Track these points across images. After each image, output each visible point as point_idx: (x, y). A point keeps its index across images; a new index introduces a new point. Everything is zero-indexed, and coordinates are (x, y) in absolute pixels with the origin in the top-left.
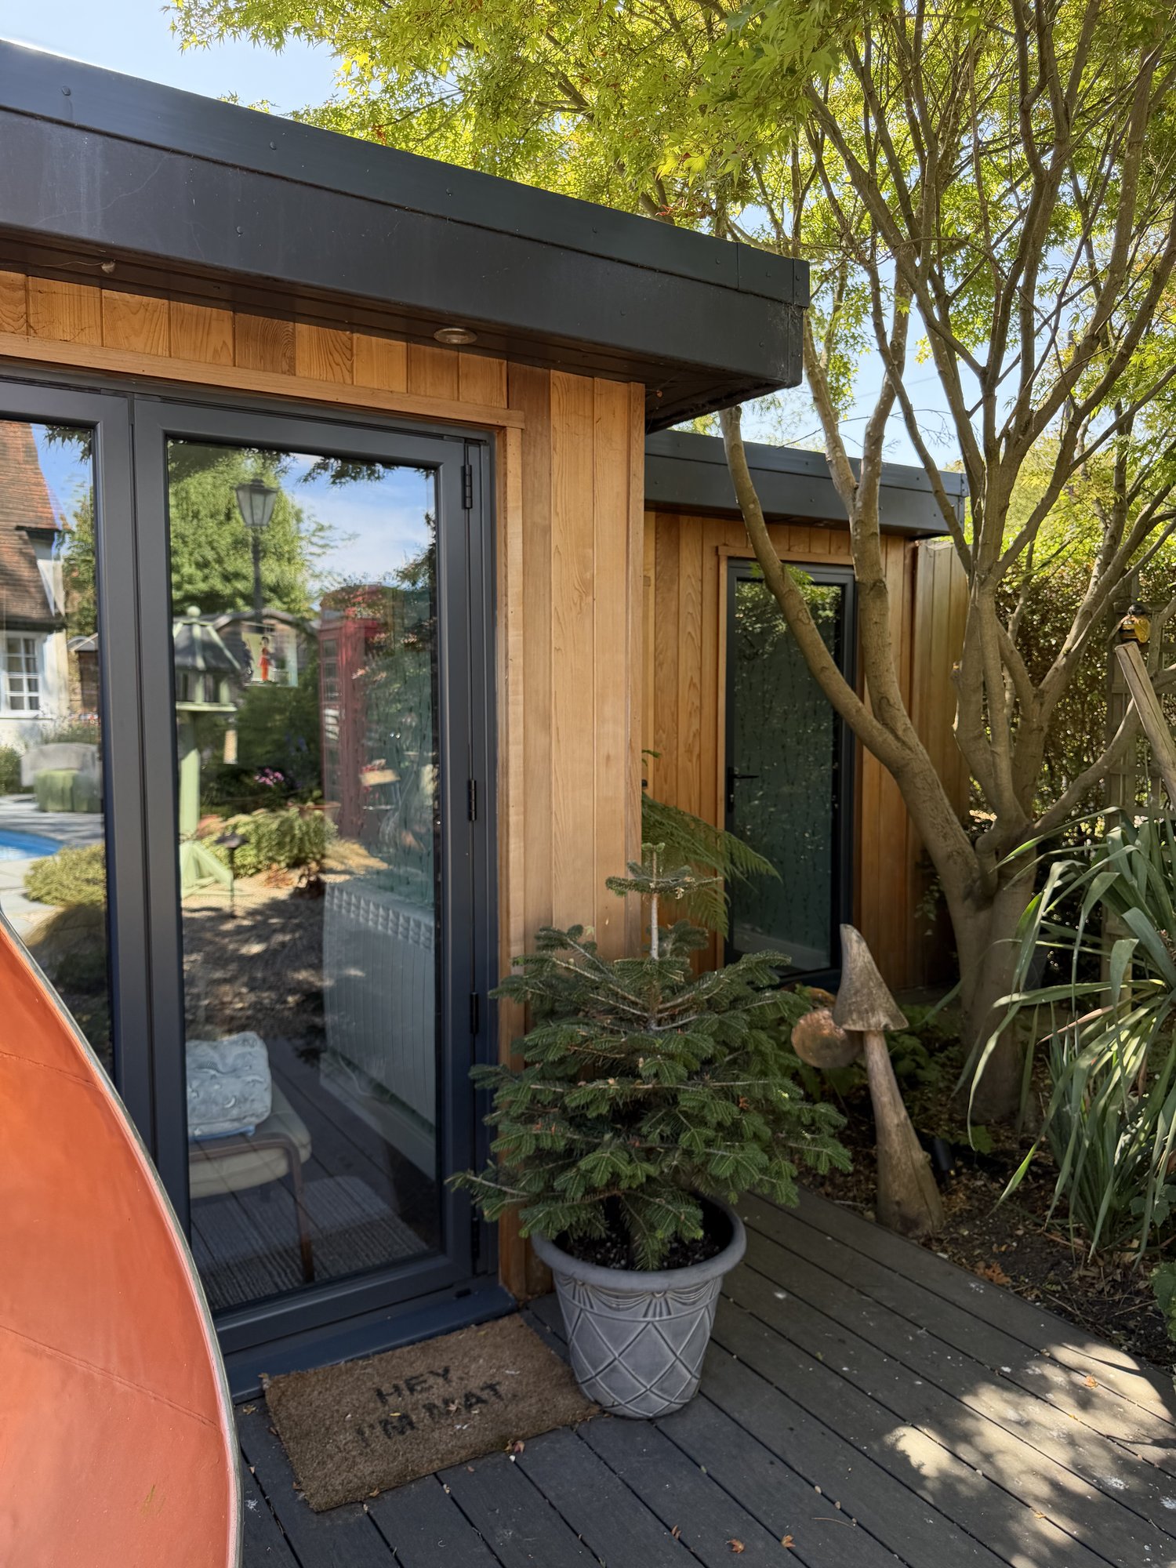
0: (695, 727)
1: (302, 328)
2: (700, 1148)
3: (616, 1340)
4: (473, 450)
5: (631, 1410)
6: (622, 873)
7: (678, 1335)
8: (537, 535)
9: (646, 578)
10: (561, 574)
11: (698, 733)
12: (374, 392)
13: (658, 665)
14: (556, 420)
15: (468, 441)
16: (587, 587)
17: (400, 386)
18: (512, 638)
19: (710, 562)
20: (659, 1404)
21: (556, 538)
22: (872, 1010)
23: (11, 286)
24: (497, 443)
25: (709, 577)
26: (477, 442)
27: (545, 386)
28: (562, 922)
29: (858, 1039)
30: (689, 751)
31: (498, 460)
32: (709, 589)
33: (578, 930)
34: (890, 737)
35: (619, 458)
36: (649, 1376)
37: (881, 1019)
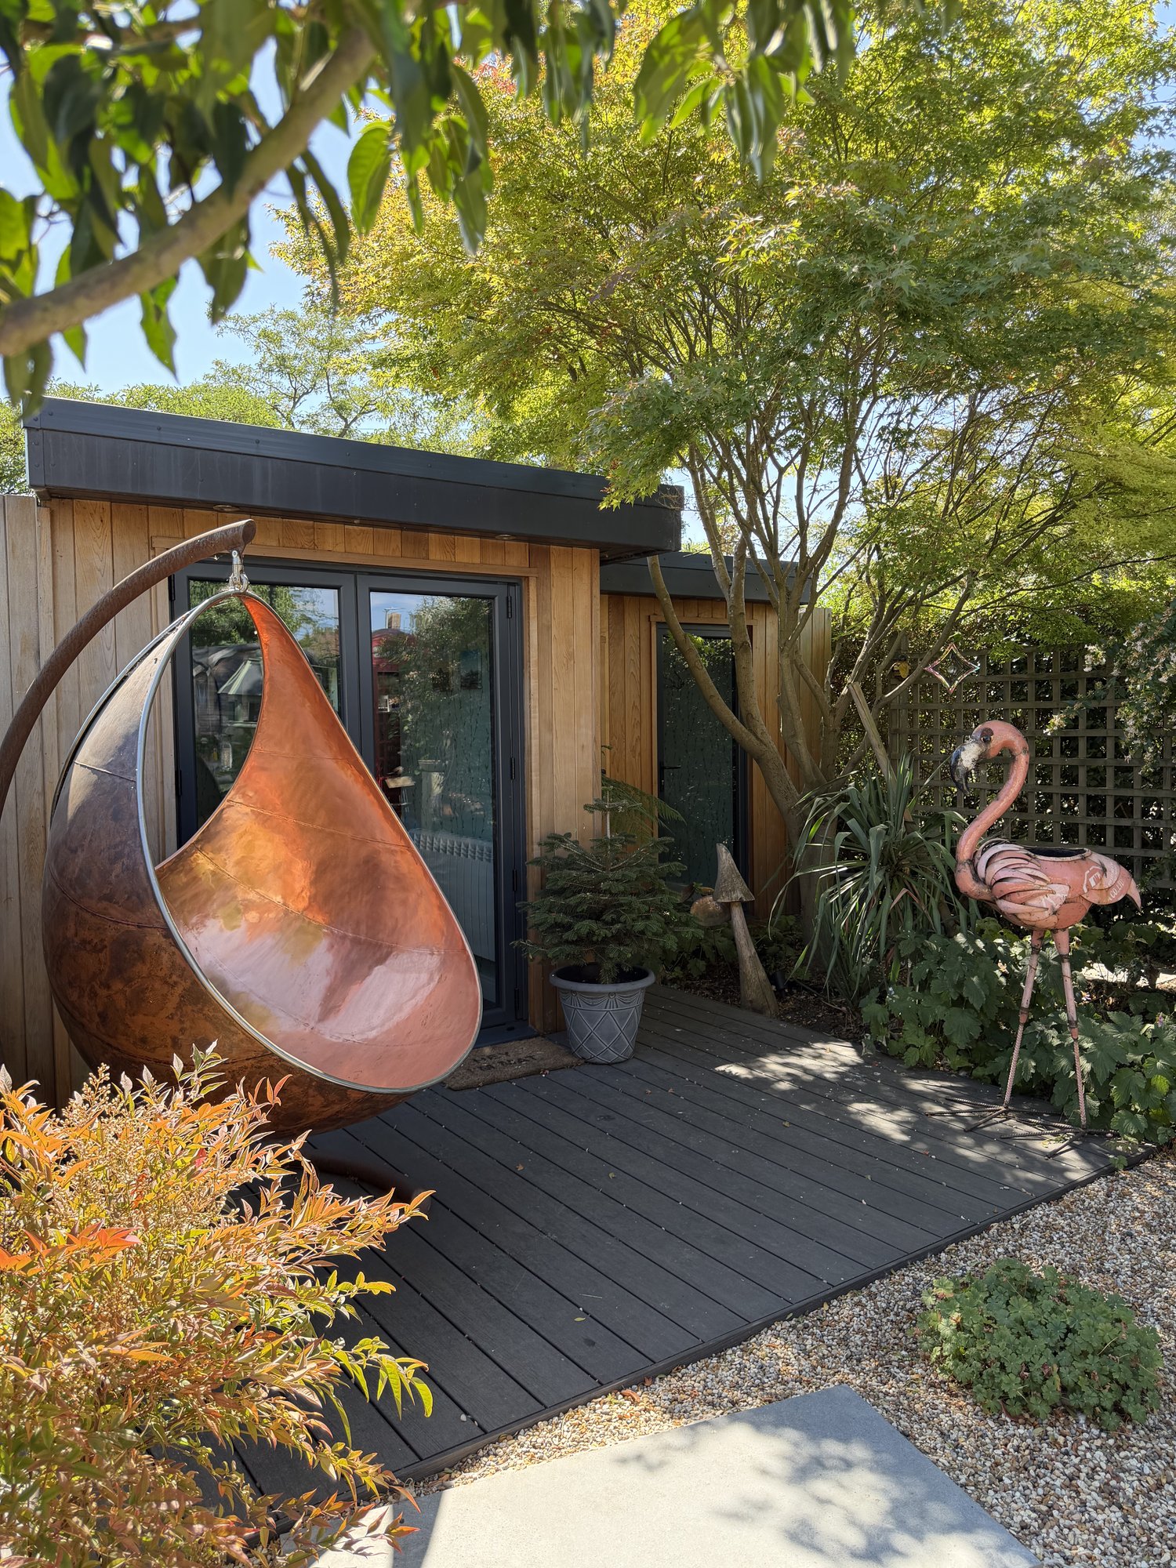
0: (637, 734)
1: (431, 535)
2: (629, 920)
3: (592, 1022)
4: (512, 588)
5: (600, 1059)
6: (592, 803)
7: (622, 1019)
8: (545, 630)
9: (602, 638)
10: (557, 650)
11: (639, 739)
12: (466, 565)
13: (612, 694)
14: (554, 572)
15: (509, 584)
16: (571, 656)
17: (477, 560)
18: (533, 684)
19: (644, 626)
20: (613, 1056)
21: (554, 631)
22: (734, 890)
23: (307, 528)
24: (524, 584)
25: (644, 635)
26: (514, 584)
27: (548, 554)
28: (560, 830)
29: (727, 907)
30: (633, 751)
31: (525, 593)
32: (644, 644)
33: (569, 835)
34: (753, 738)
35: (586, 587)
36: (608, 1040)
37: (738, 895)
